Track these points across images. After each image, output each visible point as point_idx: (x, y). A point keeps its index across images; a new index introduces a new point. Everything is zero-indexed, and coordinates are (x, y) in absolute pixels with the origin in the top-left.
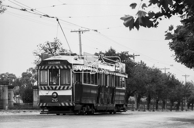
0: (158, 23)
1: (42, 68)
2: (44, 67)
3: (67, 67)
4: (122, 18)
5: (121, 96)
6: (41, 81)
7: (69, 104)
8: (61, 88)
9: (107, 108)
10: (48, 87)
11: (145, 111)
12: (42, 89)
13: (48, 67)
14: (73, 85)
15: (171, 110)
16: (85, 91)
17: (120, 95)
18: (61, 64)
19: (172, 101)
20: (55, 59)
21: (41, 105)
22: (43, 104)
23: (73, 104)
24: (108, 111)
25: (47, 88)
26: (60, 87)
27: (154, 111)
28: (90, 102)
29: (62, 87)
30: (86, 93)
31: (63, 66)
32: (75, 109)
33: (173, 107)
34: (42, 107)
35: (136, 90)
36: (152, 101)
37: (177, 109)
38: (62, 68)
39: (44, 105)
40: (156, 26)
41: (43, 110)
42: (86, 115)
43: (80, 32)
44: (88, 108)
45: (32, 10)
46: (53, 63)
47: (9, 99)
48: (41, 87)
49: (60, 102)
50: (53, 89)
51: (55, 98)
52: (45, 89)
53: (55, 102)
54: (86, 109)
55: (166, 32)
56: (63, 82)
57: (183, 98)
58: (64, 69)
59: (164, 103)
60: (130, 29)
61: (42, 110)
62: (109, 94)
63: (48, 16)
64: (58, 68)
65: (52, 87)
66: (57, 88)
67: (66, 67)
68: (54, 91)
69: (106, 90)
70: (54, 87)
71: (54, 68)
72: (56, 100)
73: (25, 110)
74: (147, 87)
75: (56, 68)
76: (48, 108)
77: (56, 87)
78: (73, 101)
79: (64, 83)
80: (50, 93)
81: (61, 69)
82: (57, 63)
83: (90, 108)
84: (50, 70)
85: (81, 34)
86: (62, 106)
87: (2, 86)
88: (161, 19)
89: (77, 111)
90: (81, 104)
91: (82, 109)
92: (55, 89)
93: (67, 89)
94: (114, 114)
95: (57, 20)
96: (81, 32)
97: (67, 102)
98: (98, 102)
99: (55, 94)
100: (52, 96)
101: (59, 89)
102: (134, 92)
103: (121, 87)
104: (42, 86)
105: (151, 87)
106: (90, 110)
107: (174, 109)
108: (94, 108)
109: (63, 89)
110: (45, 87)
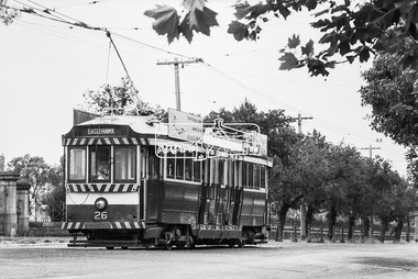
0: (259, 29)
1: (74, 143)
2: (79, 141)
3: (130, 141)
4: (147, 14)
5: (258, 206)
6: (72, 172)
7: (132, 225)
8: (116, 189)
9: (221, 233)
10: (86, 187)
11: (322, 241)
12: (72, 191)
13: (88, 140)
14: (142, 182)
15: (382, 239)
16: (169, 194)
17: (253, 206)
18: (116, 135)
19: (386, 220)
20: (102, 123)
21: (69, 227)
22: (74, 225)
23: (141, 225)
24: (225, 241)
25: (83, 189)
26: (113, 187)
27: (343, 241)
28: (182, 221)
29: (118, 186)
30: (174, 200)
31: (120, 140)
32: (146, 237)
33: (388, 234)
34: (73, 232)
35: (302, 196)
36: (340, 218)
37: (396, 238)
38: (117, 142)
39: (77, 226)
40: (254, 36)
41: (75, 237)
42: (173, 249)
43: (176, 64)
44: (176, 235)
45: (46, 11)
46: (98, 131)
47: (18, 214)
48: (71, 186)
49: (111, 219)
50: (96, 191)
51: (101, 210)
52: (80, 191)
53: (101, 220)
54: (172, 235)
55: (282, 51)
56: (120, 175)
57: (410, 214)
58: (123, 145)
59: (367, 224)
60: (170, 40)
61: (72, 239)
62: (227, 203)
63: (85, 26)
64: (108, 142)
65: (95, 187)
66: (107, 189)
67: (126, 142)
68: (98, 196)
69: (221, 193)
70: (99, 186)
71: (99, 142)
72: (104, 216)
73: (49, 239)
74: (328, 187)
75: (104, 145)
76: (86, 232)
77: (104, 187)
78: (142, 217)
79: (123, 178)
80: (90, 200)
81: (115, 145)
82: (108, 131)
83: (183, 234)
84: (93, 148)
85: (180, 69)
86: (116, 230)
87: (3, 183)
88: (265, 20)
89: (151, 241)
90: (160, 224)
91: (162, 236)
92: (102, 191)
93: (129, 190)
94: (240, 247)
95: (109, 35)
96: (180, 65)
97: (128, 220)
98: (200, 221)
99: (102, 203)
100: (95, 207)
101: (111, 191)
102: (298, 199)
103: (257, 187)
104: (74, 185)
105: (336, 189)
106: (182, 238)
107: (389, 238)
108: (191, 234)
109: (120, 191)
110: (79, 187)
